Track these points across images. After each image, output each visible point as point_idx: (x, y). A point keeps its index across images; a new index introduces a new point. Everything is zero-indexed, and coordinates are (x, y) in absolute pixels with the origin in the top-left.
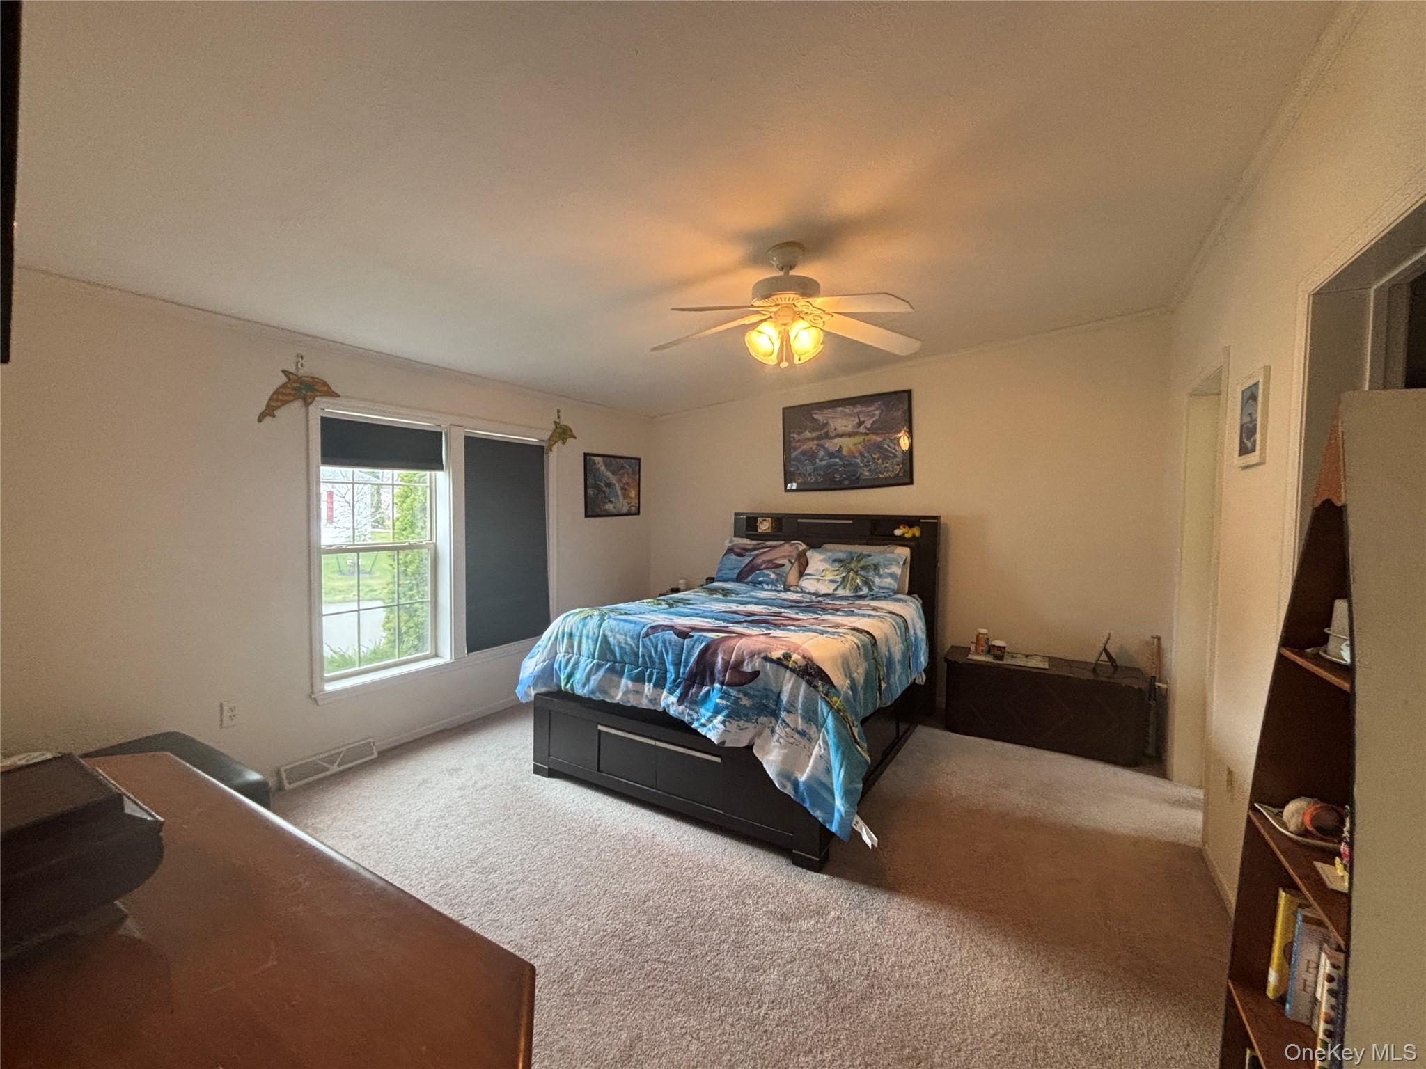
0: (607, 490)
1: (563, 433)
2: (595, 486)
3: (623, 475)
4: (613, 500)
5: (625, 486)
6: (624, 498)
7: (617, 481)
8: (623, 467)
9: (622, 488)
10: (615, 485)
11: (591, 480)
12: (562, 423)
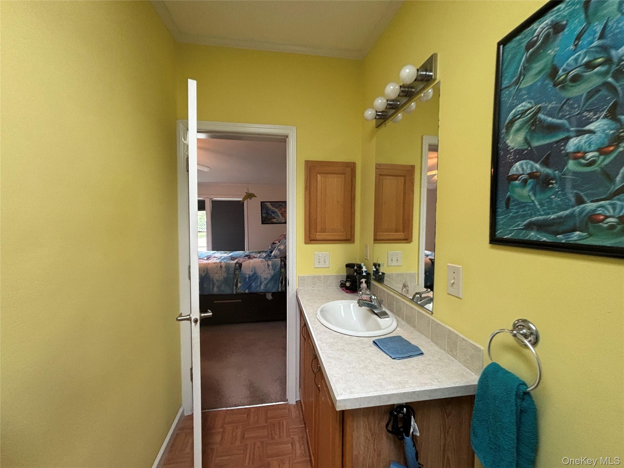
0: (273, 215)
1: (250, 196)
2: (267, 213)
3: (281, 209)
4: (276, 218)
5: (283, 213)
6: (283, 217)
7: (279, 211)
8: (281, 205)
9: (281, 213)
10: (277, 212)
11: (264, 211)
12: (249, 192)
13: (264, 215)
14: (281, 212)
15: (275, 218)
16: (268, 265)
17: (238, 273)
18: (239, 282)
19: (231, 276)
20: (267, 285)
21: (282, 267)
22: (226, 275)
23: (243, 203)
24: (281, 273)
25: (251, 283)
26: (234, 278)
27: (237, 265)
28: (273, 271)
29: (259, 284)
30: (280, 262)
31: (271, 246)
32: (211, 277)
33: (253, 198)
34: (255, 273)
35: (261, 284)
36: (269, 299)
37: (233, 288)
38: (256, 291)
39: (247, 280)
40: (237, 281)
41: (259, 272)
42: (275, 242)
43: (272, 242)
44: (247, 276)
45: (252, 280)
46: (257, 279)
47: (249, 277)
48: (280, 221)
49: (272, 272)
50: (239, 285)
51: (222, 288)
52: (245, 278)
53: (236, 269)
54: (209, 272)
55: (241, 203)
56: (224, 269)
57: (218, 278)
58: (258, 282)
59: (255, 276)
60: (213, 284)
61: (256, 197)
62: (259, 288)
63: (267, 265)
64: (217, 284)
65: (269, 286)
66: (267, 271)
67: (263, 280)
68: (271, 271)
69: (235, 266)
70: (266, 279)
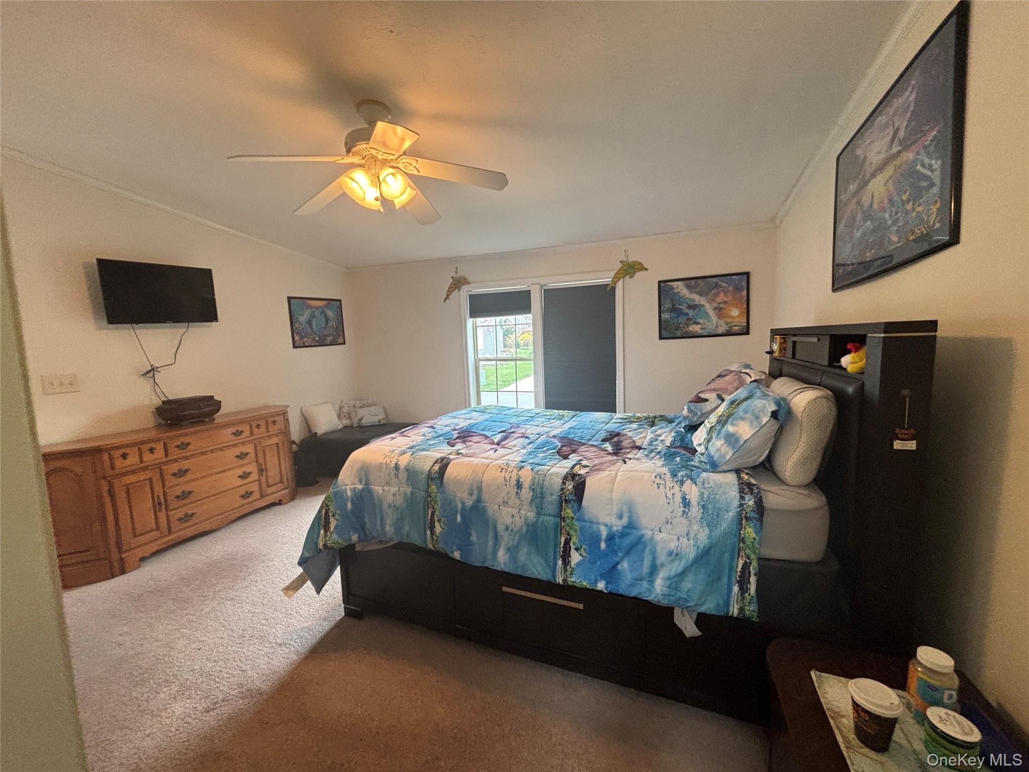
0: (691, 313)
1: (630, 269)
2: (673, 309)
3: (717, 295)
4: (701, 321)
5: (721, 306)
6: (719, 318)
7: (708, 302)
8: (717, 286)
9: (715, 309)
10: (703, 306)
11: (667, 305)
12: (630, 260)
13: (665, 316)
14: (716, 305)
15: (698, 323)
16: (686, 503)
17: (571, 515)
18: (573, 547)
19: (550, 521)
20: (682, 580)
21: (747, 519)
22: (532, 515)
23: (613, 289)
24: (743, 540)
25: (617, 559)
26: (558, 530)
27: (570, 486)
28: (707, 531)
29: (646, 570)
30: (734, 493)
31: (689, 408)
32: (490, 512)
33: (639, 275)
34: (631, 526)
35: (654, 570)
36: (688, 637)
37: (555, 564)
38: (633, 593)
39: (603, 545)
40: (567, 542)
41: (648, 525)
42: (703, 396)
43: (692, 396)
44: (604, 532)
45: (620, 548)
46: (640, 547)
47: (610, 538)
48: (710, 327)
49: (703, 536)
50: (575, 558)
51: (523, 555)
52: (594, 539)
53: (563, 501)
54: (485, 496)
55: (608, 289)
56: (526, 493)
57: (508, 521)
58: (642, 560)
59: (635, 534)
60: (496, 537)
61: (647, 270)
62: (645, 584)
63: (678, 498)
64: (506, 539)
65: (687, 585)
66: (681, 525)
67: (662, 558)
68: (695, 527)
69: (562, 489)
70: (674, 555)
